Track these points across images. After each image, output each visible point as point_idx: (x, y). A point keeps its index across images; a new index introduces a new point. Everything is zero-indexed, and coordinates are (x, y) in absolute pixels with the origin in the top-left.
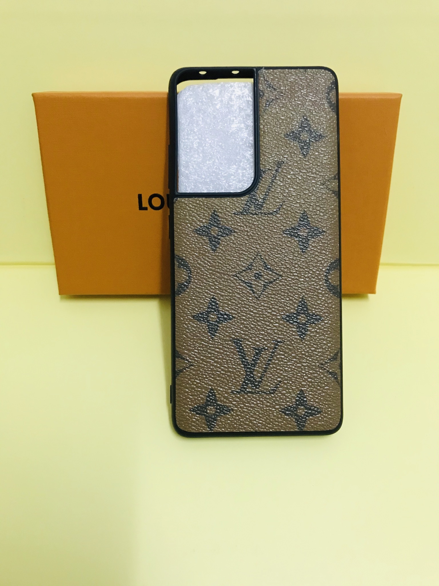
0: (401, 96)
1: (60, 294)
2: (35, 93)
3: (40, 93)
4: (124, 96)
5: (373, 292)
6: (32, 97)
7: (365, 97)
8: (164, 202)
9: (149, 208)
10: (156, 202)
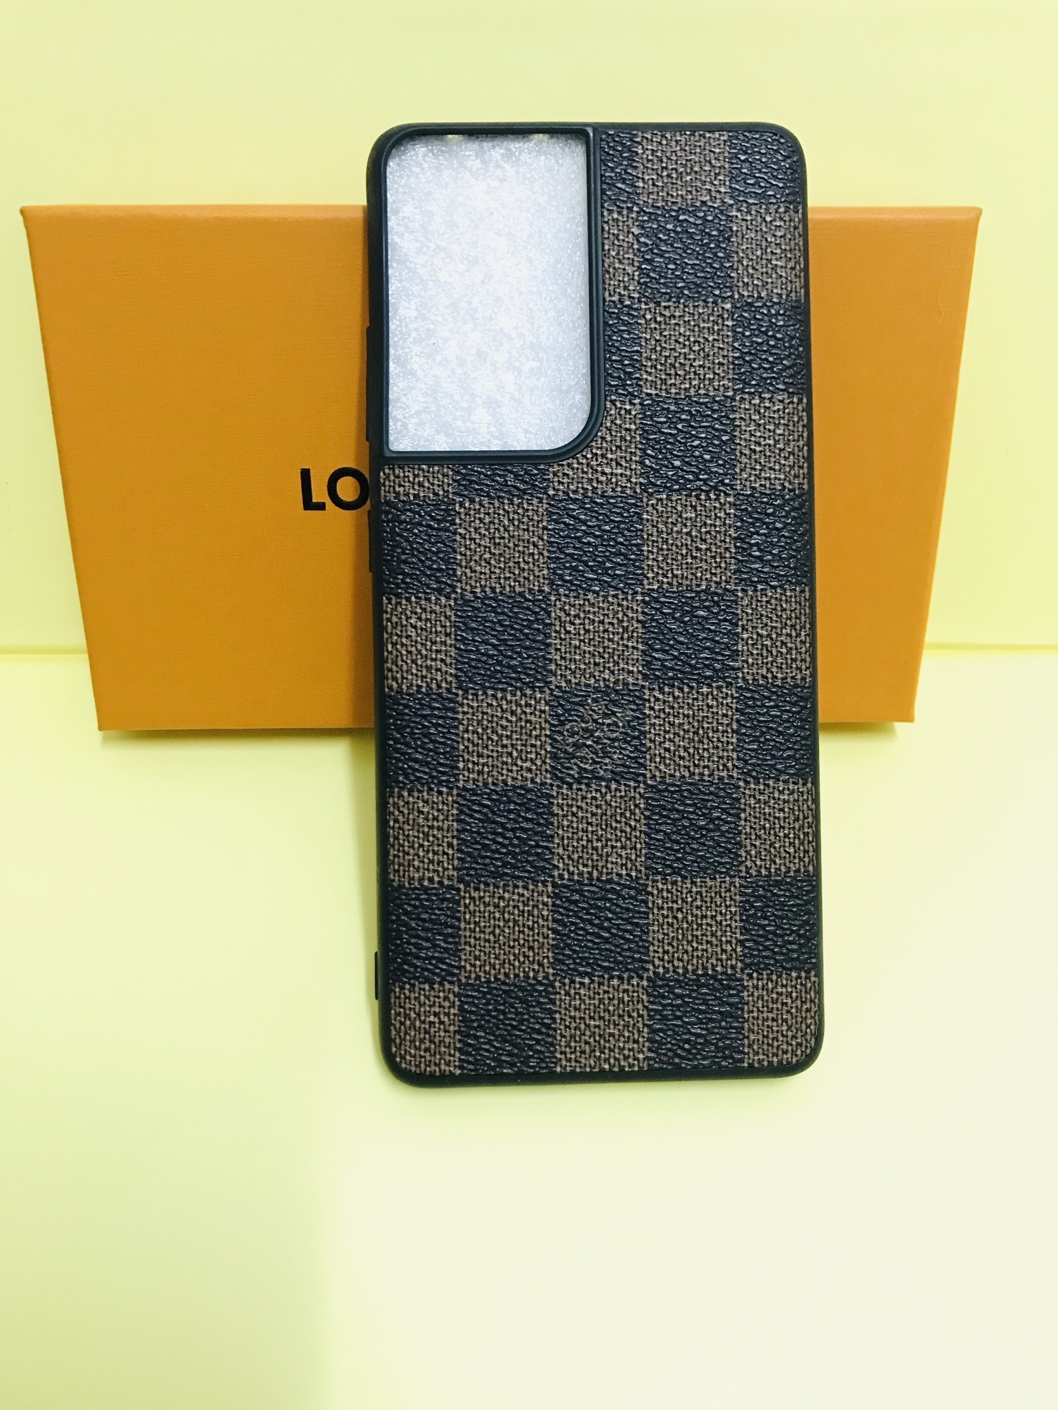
0: (978, 213)
1: (100, 729)
2: (29, 208)
3: (40, 208)
4: (262, 215)
5: (908, 717)
6: (21, 218)
7: (883, 217)
8: (368, 490)
9: (329, 504)
10: (348, 489)
